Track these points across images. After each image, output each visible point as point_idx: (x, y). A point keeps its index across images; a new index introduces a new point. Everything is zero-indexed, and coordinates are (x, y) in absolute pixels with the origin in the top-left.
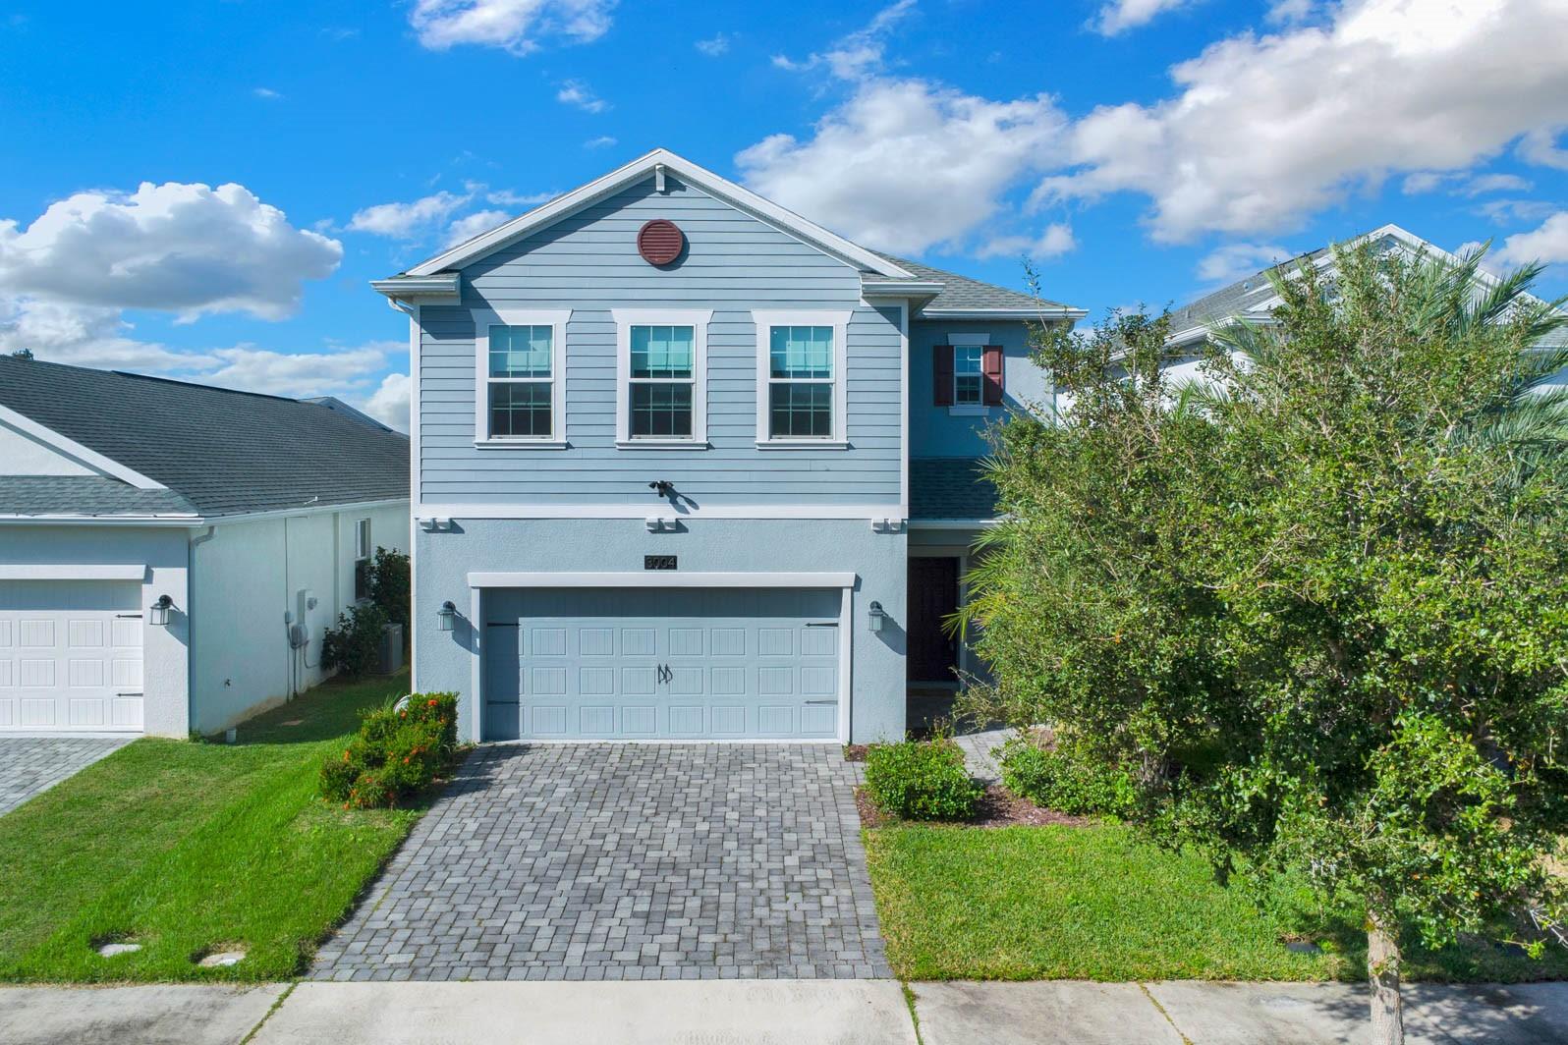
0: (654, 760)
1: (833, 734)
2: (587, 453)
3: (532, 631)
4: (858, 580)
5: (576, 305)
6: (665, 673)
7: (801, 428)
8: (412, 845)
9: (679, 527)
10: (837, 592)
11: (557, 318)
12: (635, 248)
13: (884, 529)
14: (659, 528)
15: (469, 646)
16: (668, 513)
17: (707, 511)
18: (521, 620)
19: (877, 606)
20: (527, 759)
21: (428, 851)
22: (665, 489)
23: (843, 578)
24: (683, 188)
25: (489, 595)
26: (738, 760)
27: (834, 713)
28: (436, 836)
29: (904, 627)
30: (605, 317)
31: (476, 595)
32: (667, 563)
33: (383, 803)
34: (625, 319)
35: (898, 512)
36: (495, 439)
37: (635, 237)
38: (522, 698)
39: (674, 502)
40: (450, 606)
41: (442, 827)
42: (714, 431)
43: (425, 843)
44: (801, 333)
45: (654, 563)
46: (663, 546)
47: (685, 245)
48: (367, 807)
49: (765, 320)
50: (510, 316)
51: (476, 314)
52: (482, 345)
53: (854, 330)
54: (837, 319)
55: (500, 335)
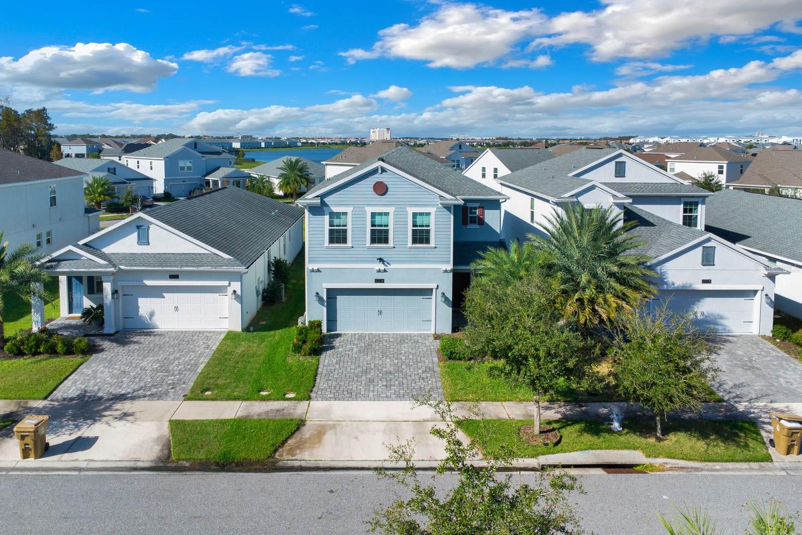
0: (378, 339)
1: (430, 330)
2: (358, 249)
3: (340, 299)
4: (438, 286)
5: (354, 206)
6: (380, 312)
7: (421, 242)
8: (321, 366)
9: (385, 271)
10: (432, 290)
11: (349, 210)
12: (372, 189)
13: (446, 271)
14: (379, 271)
15: (323, 305)
16: (382, 267)
17: (393, 266)
18: (337, 297)
19: (443, 294)
20: (342, 339)
21: (325, 368)
22: (381, 260)
23: (434, 286)
24: (386, 172)
25: (328, 290)
26: (403, 339)
27: (430, 324)
28: (326, 363)
29: (451, 300)
30: (363, 209)
31: (325, 290)
32: (381, 281)
33: (310, 354)
34: (369, 210)
35: (450, 267)
36: (331, 245)
37: (372, 186)
38: (338, 319)
39: (383, 263)
40: (317, 293)
41: (327, 361)
42: (395, 243)
43: (324, 366)
44: (421, 214)
45: (377, 281)
46: (380, 276)
47: (387, 188)
48: (306, 355)
49: (411, 210)
50: (335, 209)
51: (325, 208)
52: (327, 218)
53: (437, 213)
54: (432, 210)
55: (332, 215)
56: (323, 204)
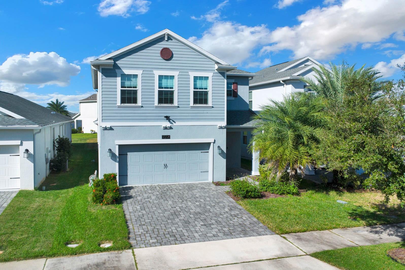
1: (207, 180)
2: (147, 109)
3: (131, 157)
4: (215, 140)
5: (144, 69)
6: (166, 166)
7: (201, 103)
9: (171, 128)
10: (209, 144)
11: (139, 72)
12: (159, 55)
13: (221, 127)
14: (166, 128)
15: (115, 161)
16: (168, 124)
17: (178, 123)
18: (128, 153)
19: (219, 147)
22: (168, 118)
23: (211, 140)
24: (172, 40)
25: (120, 146)
27: (208, 174)
29: (225, 152)
30: (151, 73)
31: (117, 147)
32: (168, 137)
33: (112, 203)
34: (157, 73)
35: (224, 123)
36: (122, 105)
37: (159, 52)
38: (128, 174)
39: (169, 121)
40: (110, 150)
41: (131, 208)
42: (180, 103)
43: (130, 213)
44: (201, 78)
45: (164, 137)
46: (166, 133)
47: (172, 54)
49: (192, 74)
50: (127, 72)
51: (117, 71)
52: (119, 79)
53: (214, 77)
54: (210, 75)
55: (125, 77)
56: (116, 66)
